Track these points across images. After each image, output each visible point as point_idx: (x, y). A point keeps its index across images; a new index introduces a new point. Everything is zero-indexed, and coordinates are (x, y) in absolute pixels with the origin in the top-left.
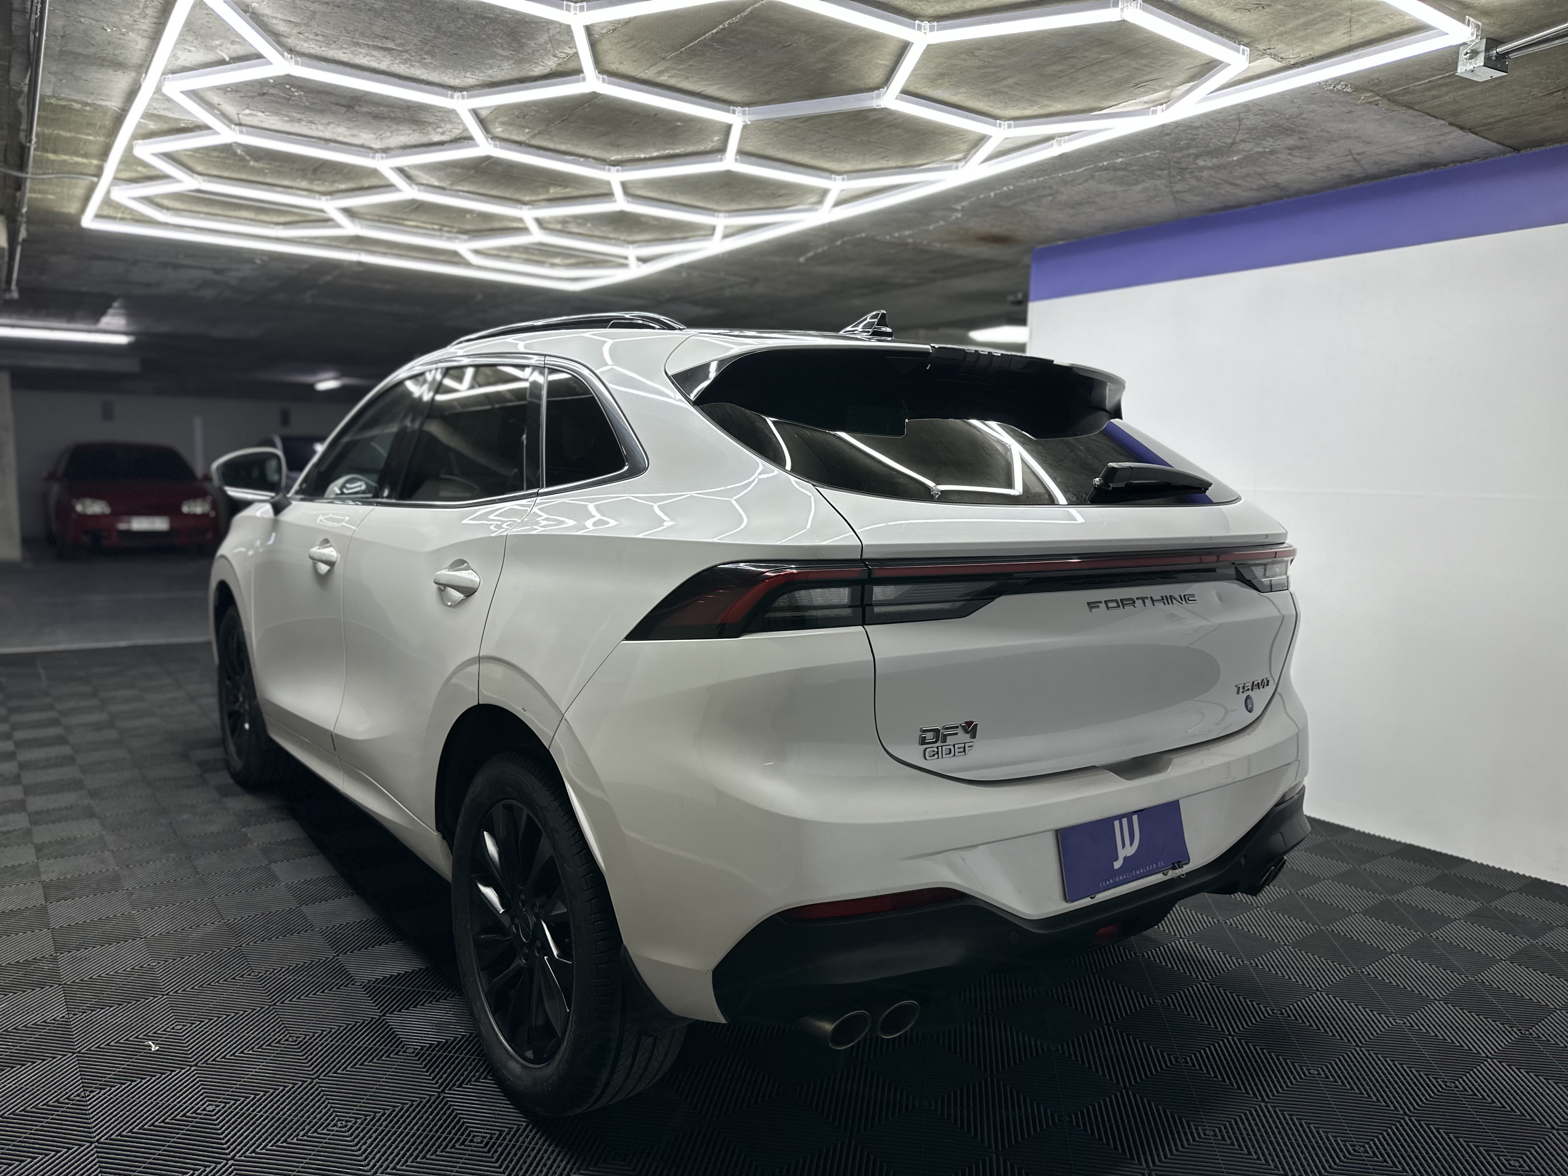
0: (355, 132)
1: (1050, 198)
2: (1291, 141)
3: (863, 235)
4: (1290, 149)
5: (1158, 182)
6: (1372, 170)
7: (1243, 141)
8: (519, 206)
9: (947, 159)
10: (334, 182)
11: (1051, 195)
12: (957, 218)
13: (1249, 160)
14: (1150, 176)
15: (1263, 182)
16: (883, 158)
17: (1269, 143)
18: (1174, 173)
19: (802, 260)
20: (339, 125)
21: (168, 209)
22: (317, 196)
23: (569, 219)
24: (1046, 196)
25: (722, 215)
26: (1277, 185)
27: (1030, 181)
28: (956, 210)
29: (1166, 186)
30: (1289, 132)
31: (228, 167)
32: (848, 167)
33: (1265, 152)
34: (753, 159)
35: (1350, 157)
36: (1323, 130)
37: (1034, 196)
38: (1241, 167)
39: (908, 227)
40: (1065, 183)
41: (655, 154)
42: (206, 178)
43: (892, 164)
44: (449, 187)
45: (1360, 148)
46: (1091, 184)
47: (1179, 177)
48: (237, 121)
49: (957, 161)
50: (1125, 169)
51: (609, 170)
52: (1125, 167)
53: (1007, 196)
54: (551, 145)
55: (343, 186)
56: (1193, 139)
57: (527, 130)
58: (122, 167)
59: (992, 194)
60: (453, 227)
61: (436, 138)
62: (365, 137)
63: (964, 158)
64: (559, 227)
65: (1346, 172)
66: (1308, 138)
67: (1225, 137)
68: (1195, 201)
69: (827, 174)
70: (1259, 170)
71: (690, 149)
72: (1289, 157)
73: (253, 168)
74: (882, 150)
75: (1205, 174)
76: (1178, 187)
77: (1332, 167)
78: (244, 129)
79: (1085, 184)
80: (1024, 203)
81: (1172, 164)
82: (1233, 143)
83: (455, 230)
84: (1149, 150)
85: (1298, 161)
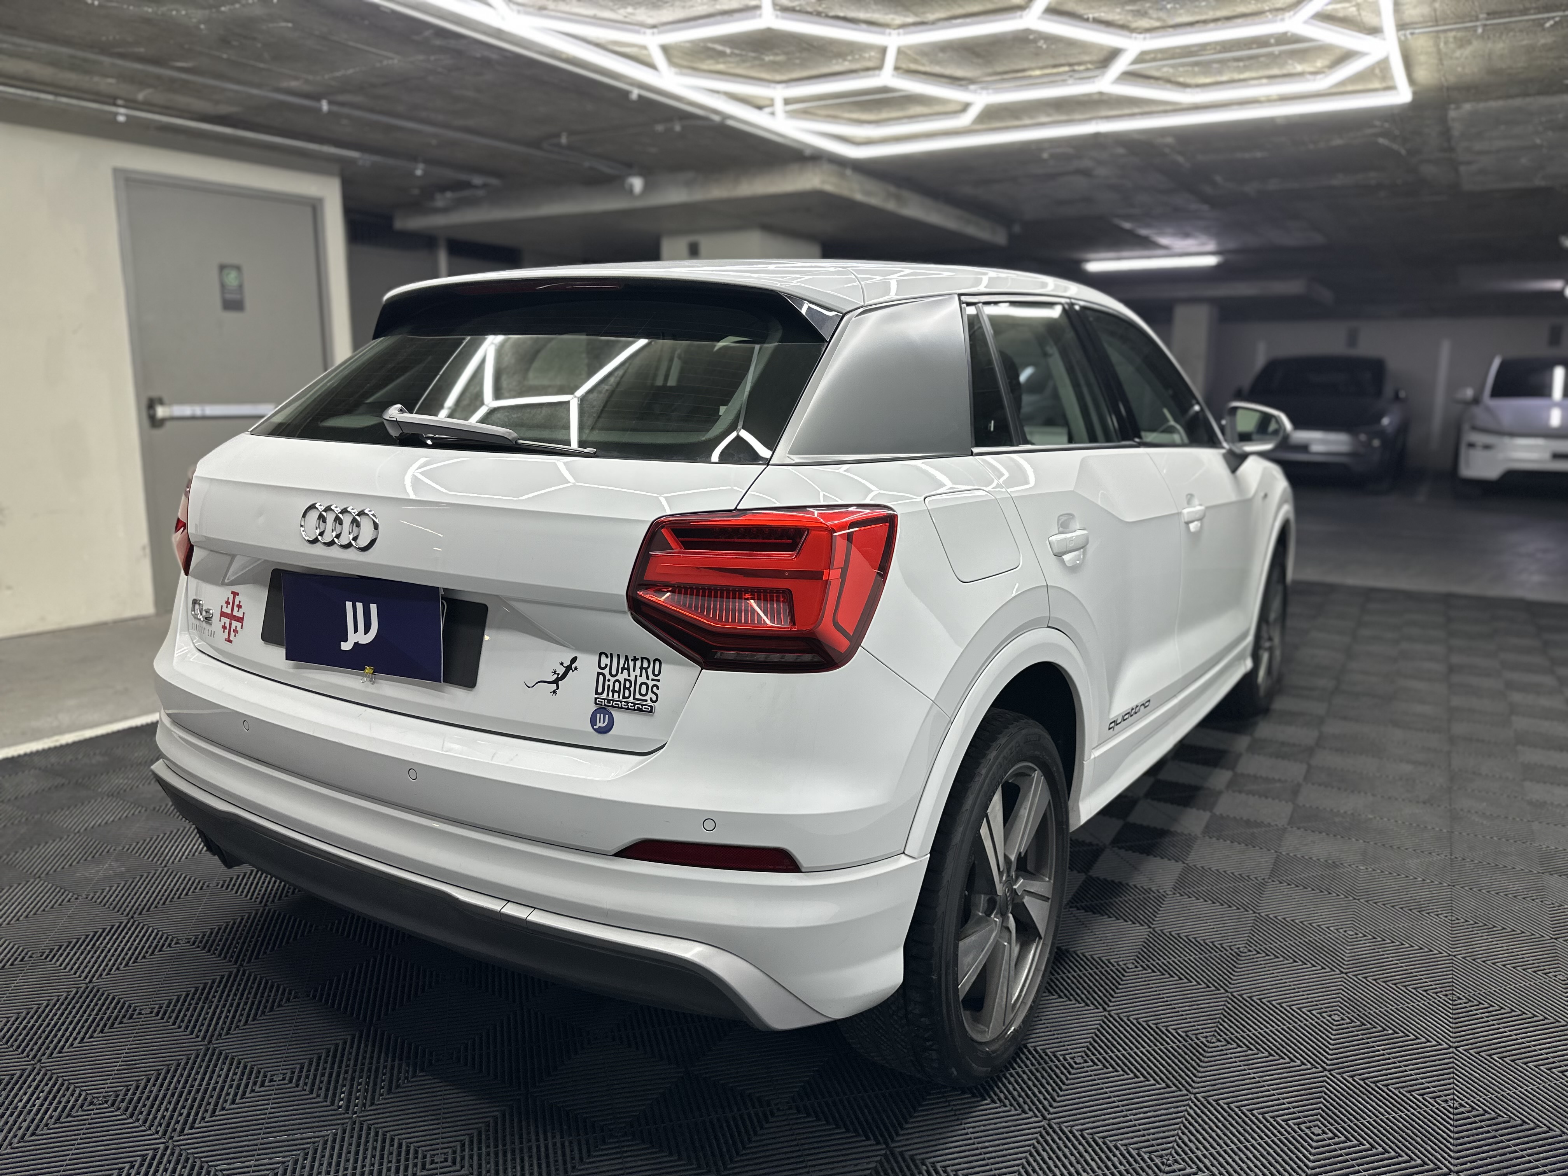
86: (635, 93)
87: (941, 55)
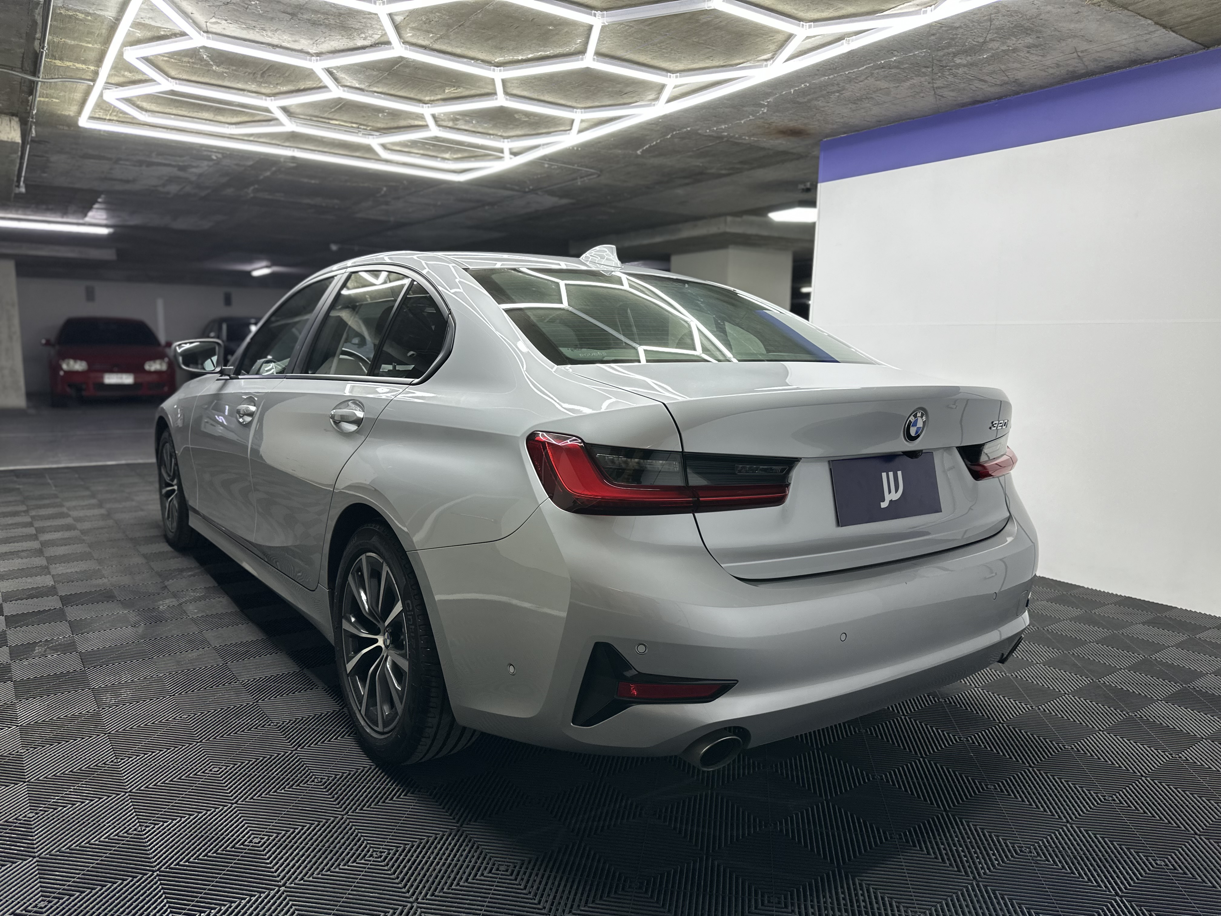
0: (297, 38)
1: (837, 94)
2: (1029, 40)
3: (689, 129)
4: (1028, 47)
5: (923, 79)
6: (1092, 66)
7: (992, 40)
8: (421, 105)
9: (759, 59)
10: (277, 84)
11: (838, 91)
12: (764, 113)
13: (996, 58)
14: (916, 73)
15: (1006, 78)
16: (708, 58)
17: (1012, 42)
18: (936, 70)
19: (639, 152)
20: (284, 31)
21: (146, 111)
22: (264, 97)
23: (458, 117)
24: (834, 92)
25: (579, 110)
26: (1016, 81)
27: (822, 79)
28: (763, 106)
29: (929, 83)
30: (1029, 32)
31: (195, 72)
32: (681, 66)
33: (1009, 50)
34: (607, 60)
35: (1075, 54)
36: (1055, 29)
37: (825, 92)
38: (989, 65)
39: (725, 122)
40: (850, 80)
41: (530, 56)
42: (177, 81)
43: (716, 63)
44: (367, 89)
45: (1084, 46)
46: (871, 80)
47: (939, 74)
48: (205, 29)
49: (766, 60)
50: (897, 67)
51: (494, 70)
52: (898, 65)
53: (804, 93)
54: (449, 49)
55: (284, 89)
56: (953, 39)
57: (431, 35)
58: (113, 72)
59: (792, 91)
60: (368, 126)
61: (360, 43)
62: (304, 44)
63: (772, 58)
64: (450, 124)
65: (1071, 69)
66: (1043, 37)
67: (979, 36)
68: (950, 95)
69: (664, 73)
70: (1003, 67)
71: (558, 51)
72: (1028, 55)
73: (215, 72)
74: (708, 50)
75: (960, 71)
76: (939, 83)
77: (1061, 63)
78: (210, 36)
79: (866, 81)
80: (816, 99)
81: (935, 61)
82: (984, 42)
83: (369, 128)
84: (919, 49)
85: (1034, 58)
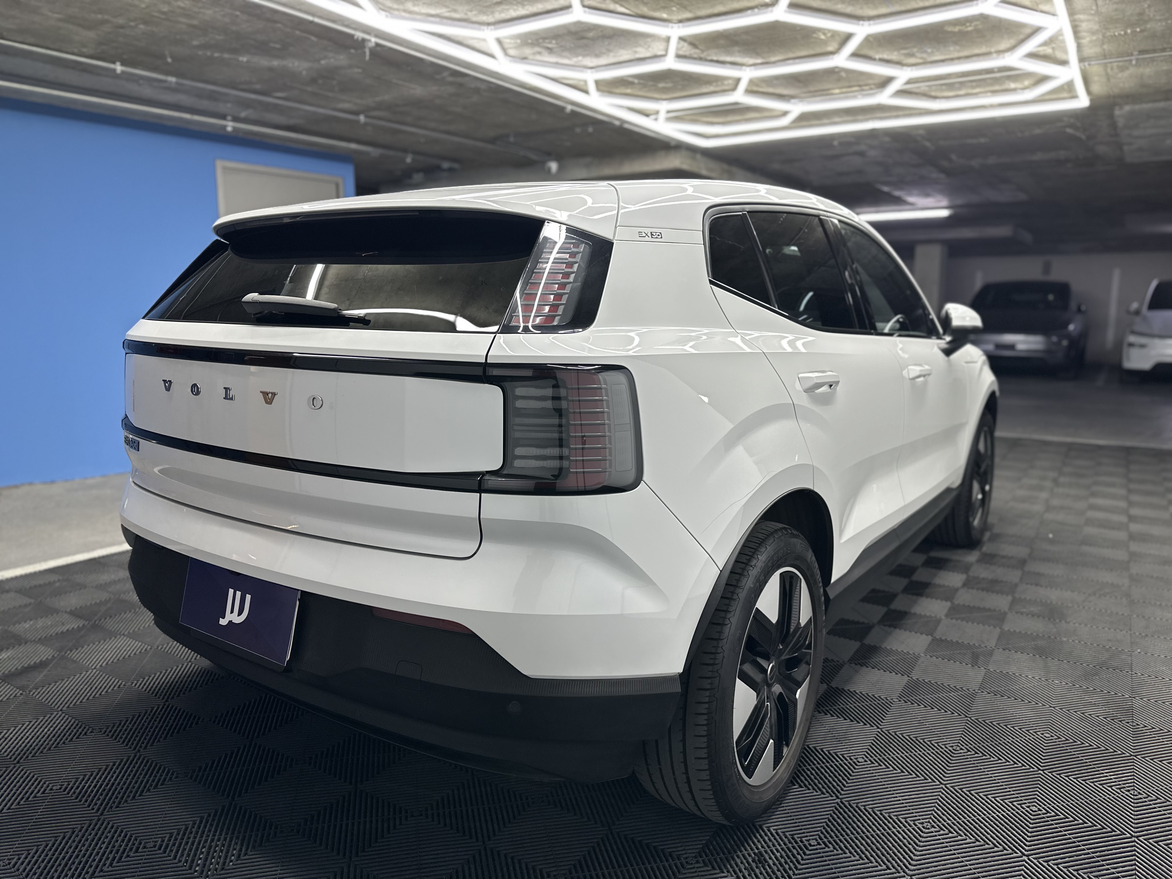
86: (569, 108)
87: (775, 82)
